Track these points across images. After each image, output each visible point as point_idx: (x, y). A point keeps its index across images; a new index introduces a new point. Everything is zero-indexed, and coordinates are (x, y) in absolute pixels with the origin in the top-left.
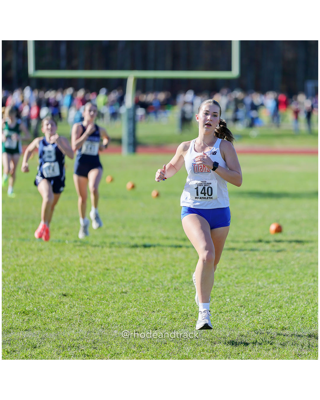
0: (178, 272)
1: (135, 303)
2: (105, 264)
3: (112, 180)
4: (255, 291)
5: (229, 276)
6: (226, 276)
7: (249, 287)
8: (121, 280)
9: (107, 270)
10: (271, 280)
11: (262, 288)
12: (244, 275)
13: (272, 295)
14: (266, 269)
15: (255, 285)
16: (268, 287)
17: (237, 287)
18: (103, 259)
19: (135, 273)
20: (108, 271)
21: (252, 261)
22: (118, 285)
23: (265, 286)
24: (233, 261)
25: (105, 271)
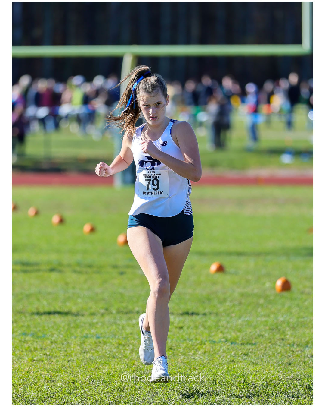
3: (93, 230)
9: (74, 382)
24: (290, 367)
25: (71, 385)
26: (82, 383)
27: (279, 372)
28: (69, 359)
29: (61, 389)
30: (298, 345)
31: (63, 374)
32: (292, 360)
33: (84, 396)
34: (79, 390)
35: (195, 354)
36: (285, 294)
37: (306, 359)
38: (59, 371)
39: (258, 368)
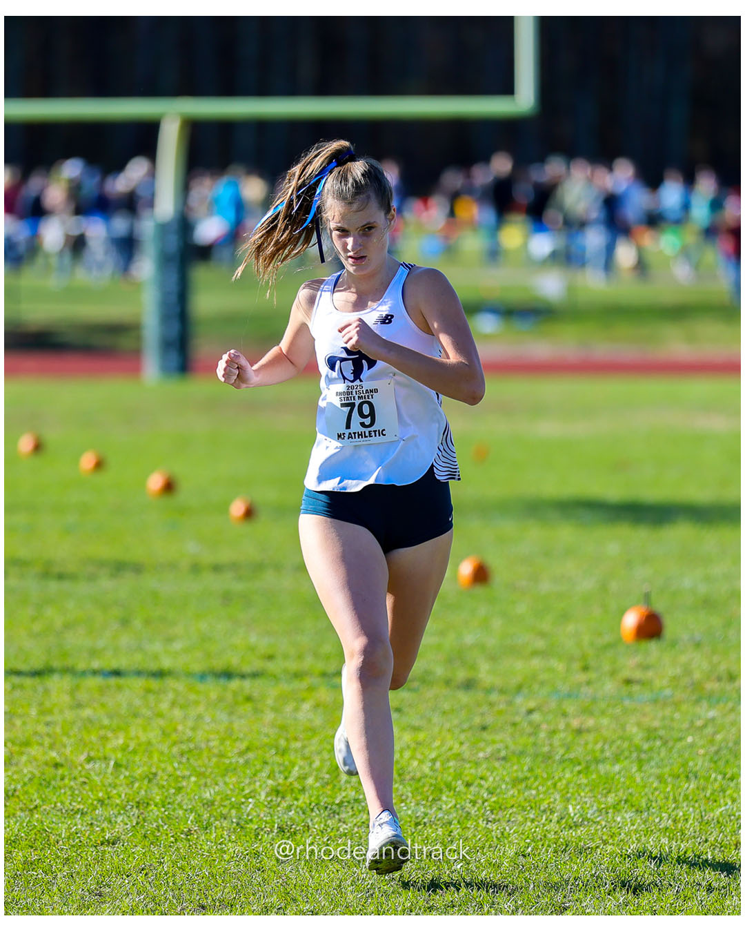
0: (296, 771)
1: (141, 877)
2: (52, 747)
3: (99, 465)
4: (551, 836)
5: (468, 785)
6: (460, 786)
7: (533, 821)
8: (101, 802)
9: (56, 766)
10: (611, 799)
11: (576, 825)
12: (516, 782)
13: (609, 848)
14: (597, 761)
15: (555, 817)
16: (598, 823)
17: (494, 821)
18: (42, 729)
19: (151, 778)
20: (60, 771)
21: (553, 732)
22: (88, 818)
23: (588, 820)
24: (485, 735)
25: (50, 771)
26: (72, 766)
27: (462, 743)
28: (48, 718)
29: (30, 780)
30: (502, 691)
31: (34, 751)
32: (489, 720)
33: (77, 792)
34: (66, 781)
35: (296, 710)
36: (480, 590)
37: (518, 719)
38: (27, 744)
39: (421, 736)
